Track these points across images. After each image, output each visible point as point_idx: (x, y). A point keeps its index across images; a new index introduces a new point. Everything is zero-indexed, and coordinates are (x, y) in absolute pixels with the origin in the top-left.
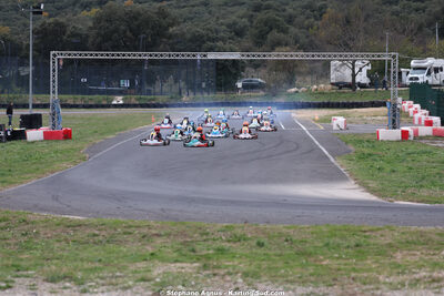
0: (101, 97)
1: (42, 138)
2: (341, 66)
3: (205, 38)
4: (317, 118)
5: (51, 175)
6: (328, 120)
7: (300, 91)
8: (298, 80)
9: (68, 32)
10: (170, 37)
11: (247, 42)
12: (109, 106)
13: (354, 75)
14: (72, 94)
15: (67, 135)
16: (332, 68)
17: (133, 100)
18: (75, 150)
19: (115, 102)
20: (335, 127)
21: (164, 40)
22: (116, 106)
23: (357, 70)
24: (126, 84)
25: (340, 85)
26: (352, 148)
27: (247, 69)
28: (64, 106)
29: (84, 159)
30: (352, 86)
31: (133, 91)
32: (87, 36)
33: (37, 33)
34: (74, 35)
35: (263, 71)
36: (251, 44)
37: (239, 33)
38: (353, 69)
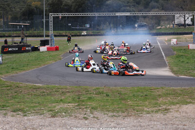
0: (77, 32)
1: (46, 50)
2: (179, 17)
3: (122, 6)
4: (166, 40)
5: (43, 66)
6: (170, 40)
7: (162, 28)
8: (162, 23)
9: (63, 4)
10: (107, 5)
11: (141, 7)
12: (80, 35)
13: (185, 21)
14: (65, 30)
15: (57, 49)
16: (176, 18)
17: (91, 33)
18: (58, 55)
19: (83, 34)
20: (172, 44)
21: (104, 7)
22: (83, 35)
23: (186, 18)
24: (88, 26)
25: (179, 25)
26: (175, 52)
27: (140, 18)
28: (55, 36)
29: (60, 59)
30: (184, 25)
31: (90, 29)
32: (72, 6)
33: (50, 5)
34: (65, 5)
35: (147, 19)
36: (143, 8)
37: (138, 3)
38: (185, 18)
